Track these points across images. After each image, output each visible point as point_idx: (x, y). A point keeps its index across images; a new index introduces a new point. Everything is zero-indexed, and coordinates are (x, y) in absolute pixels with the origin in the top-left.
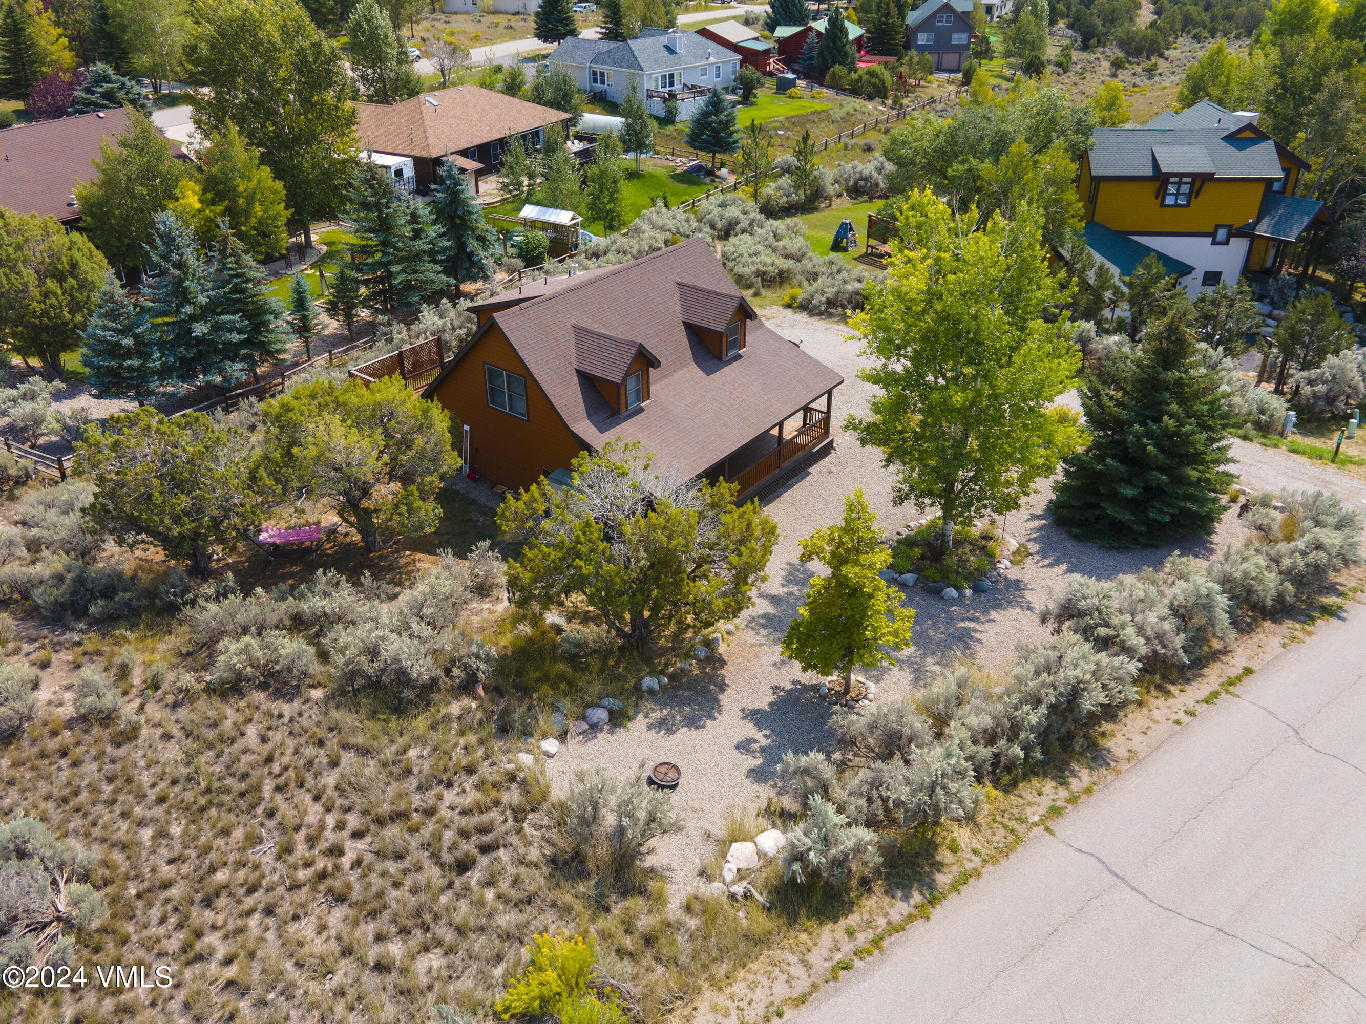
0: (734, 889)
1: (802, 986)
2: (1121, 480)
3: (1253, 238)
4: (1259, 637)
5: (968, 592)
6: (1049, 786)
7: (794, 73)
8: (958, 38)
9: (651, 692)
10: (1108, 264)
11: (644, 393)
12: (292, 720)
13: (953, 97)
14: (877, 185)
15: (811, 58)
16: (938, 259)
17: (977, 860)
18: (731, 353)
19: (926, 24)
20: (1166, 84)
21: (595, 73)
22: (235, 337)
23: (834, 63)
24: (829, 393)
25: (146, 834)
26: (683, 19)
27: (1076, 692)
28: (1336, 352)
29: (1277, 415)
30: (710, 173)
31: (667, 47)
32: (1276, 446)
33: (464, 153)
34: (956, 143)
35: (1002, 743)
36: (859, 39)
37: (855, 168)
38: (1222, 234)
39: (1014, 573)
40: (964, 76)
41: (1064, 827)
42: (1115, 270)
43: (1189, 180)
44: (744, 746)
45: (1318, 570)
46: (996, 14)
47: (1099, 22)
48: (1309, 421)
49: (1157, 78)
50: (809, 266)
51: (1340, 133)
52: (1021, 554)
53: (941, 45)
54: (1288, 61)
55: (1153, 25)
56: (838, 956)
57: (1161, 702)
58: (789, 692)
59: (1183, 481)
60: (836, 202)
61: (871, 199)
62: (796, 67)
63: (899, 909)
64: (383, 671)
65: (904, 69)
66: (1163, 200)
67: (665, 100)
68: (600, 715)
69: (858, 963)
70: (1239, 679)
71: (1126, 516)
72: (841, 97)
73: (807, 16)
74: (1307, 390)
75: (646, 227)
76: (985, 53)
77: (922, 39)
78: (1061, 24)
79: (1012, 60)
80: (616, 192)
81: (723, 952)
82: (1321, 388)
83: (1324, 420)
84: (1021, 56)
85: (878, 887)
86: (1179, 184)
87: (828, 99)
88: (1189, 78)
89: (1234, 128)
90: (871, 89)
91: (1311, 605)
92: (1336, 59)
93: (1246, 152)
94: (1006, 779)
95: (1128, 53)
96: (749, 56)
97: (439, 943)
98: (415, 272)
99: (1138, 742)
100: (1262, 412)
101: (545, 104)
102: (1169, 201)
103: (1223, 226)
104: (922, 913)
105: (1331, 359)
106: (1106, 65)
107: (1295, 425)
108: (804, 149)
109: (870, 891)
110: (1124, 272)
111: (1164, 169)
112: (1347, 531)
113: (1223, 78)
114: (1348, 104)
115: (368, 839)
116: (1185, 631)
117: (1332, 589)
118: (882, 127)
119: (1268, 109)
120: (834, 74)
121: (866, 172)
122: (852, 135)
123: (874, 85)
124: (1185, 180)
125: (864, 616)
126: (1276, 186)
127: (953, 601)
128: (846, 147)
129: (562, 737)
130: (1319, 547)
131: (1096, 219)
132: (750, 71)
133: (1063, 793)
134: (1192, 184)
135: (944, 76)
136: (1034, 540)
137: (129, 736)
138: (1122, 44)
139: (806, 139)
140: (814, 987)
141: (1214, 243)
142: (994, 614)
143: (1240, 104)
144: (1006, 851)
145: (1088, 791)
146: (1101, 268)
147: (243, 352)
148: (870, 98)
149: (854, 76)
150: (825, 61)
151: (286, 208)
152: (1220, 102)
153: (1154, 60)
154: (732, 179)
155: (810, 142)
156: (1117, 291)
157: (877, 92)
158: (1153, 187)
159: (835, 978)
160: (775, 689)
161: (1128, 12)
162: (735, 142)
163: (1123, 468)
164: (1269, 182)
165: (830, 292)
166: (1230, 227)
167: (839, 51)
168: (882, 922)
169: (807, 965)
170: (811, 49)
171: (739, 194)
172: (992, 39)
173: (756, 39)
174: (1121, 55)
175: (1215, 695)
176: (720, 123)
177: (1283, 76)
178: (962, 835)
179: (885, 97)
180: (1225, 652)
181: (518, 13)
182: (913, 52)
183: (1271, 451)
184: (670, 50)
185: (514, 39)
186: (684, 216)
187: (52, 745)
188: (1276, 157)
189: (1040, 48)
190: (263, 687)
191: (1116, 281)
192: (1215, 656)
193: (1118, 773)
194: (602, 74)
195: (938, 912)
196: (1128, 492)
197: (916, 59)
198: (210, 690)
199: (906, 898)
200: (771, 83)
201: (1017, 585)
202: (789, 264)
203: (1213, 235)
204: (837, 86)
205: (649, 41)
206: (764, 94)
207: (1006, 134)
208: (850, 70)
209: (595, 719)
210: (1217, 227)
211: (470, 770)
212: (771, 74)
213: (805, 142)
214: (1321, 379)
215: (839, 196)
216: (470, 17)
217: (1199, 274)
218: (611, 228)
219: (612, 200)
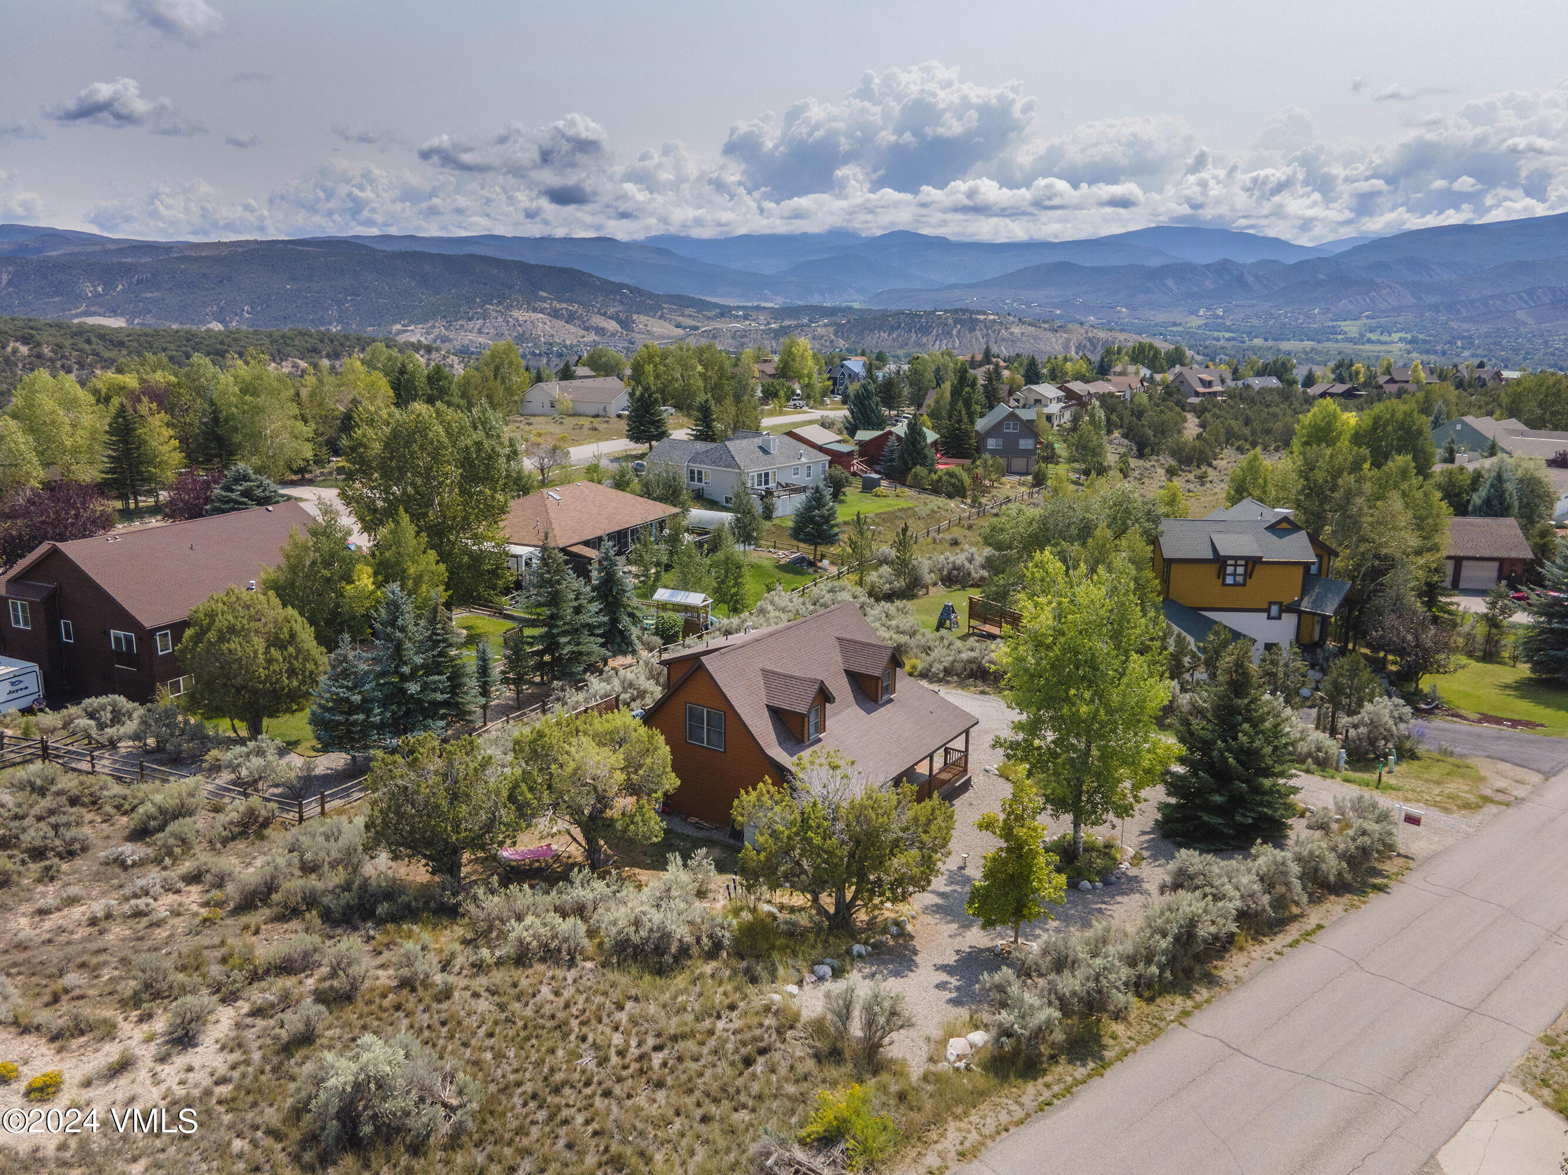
0: (957, 1064)
1: (1019, 1114)
2: (1212, 791)
3: (1300, 614)
4: (1327, 905)
5: (1099, 884)
6: (1179, 999)
7: (877, 472)
8: (1026, 444)
9: (860, 956)
10: (1184, 634)
11: (821, 727)
12: (575, 981)
13: (1026, 497)
14: (969, 574)
15: (892, 460)
16: (1060, 603)
17: (1132, 1043)
18: (885, 698)
19: (995, 431)
20: (1217, 490)
21: (692, 472)
22: (440, 697)
23: (915, 465)
24: (967, 732)
25: (488, 1056)
26: (766, 422)
27: (1192, 923)
28: (1371, 701)
29: (1331, 752)
30: (812, 564)
31: (760, 448)
32: (1332, 777)
33: (586, 543)
34: (1047, 530)
35: (1141, 966)
36: (935, 443)
37: (947, 559)
38: (1275, 610)
39: (1133, 872)
40: (1034, 478)
41: (1194, 1022)
42: (1190, 639)
43: (1243, 562)
44: (941, 986)
45: (1365, 851)
46: (1056, 423)
47: (1150, 433)
48: (1358, 761)
49: (1208, 485)
50: (923, 642)
51: (1357, 523)
52: (1137, 860)
53: (1010, 450)
54: (1310, 466)
55: (1199, 437)
56: (1041, 1099)
57: (1257, 947)
58: (970, 953)
59: (1257, 790)
60: (932, 590)
61: (964, 588)
62: (878, 468)
63: (1080, 1072)
64: (648, 939)
65: (980, 471)
66: (1224, 579)
67: (762, 498)
68: (825, 970)
69: (1055, 1101)
70: (1314, 931)
71: (1216, 820)
72: (924, 496)
73: (884, 422)
74: (1352, 733)
75: (770, 608)
76: (1051, 458)
77: (991, 443)
78: (1116, 434)
79: (1076, 465)
80: (740, 576)
81: (958, 1101)
82: (1363, 730)
83: (1369, 760)
84: (1084, 462)
85: (1062, 1059)
86: (1236, 566)
87: (911, 497)
88: (1232, 480)
89: (1273, 521)
90: (950, 489)
91: (1365, 884)
92: (1348, 464)
93: (1286, 540)
94: (1146, 994)
95: (1180, 462)
96: (837, 458)
97: (744, 1106)
98: (578, 644)
99: (1241, 971)
100: (1319, 749)
101: (655, 499)
102: (1229, 580)
103: (1275, 603)
104: (1098, 1073)
105: (1368, 706)
106: (1161, 472)
107: (1346, 762)
108: (903, 543)
109: (1057, 1062)
110: (1197, 640)
111: (1222, 553)
112: (1385, 823)
113: (1261, 481)
114: (1359, 501)
115: (666, 1051)
116: (1270, 893)
117: (1378, 873)
118: (966, 523)
119: (1298, 505)
120: (916, 475)
121: (958, 562)
122: (939, 531)
123: (953, 485)
124: (1240, 562)
125: (1031, 871)
126: (1314, 570)
127: (1088, 891)
128: (934, 541)
129: (800, 983)
130: (1364, 833)
131: (1171, 596)
132: (838, 471)
133: (1189, 1003)
134: (1246, 566)
135: (1015, 479)
136: (1146, 849)
137: (446, 994)
138: (1173, 454)
139: (905, 530)
140: (1028, 1115)
141: (1269, 618)
142: (1119, 899)
143: (1277, 502)
144: (1154, 1037)
145: (1208, 1001)
146: (1179, 636)
147: (442, 711)
148: (950, 496)
149: (935, 477)
150: (906, 463)
151: (446, 590)
152: (1261, 500)
153: (1204, 468)
154: (834, 570)
155: (909, 533)
156: (1194, 656)
157: (956, 491)
158: (1213, 569)
159: (1042, 1110)
160: (958, 952)
161: (1176, 424)
162: (836, 534)
163: (1212, 781)
164: (1307, 566)
165: (947, 661)
166: (1280, 604)
167: (918, 454)
168: (1069, 1079)
169: (1022, 1105)
170: (892, 452)
171: (844, 582)
172: (1056, 446)
173: (839, 442)
174: (1174, 463)
175: (1297, 942)
176: (822, 517)
177: (1307, 479)
178: (1119, 1028)
179: (964, 497)
180: (1302, 915)
181: (597, 416)
182: (986, 456)
183: (1329, 781)
184: (765, 451)
185: (600, 440)
186: (801, 600)
187: (386, 1003)
188: (1309, 544)
189: (1099, 455)
190: (543, 960)
191: (1193, 647)
192: (1295, 918)
193: (1229, 990)
194: (700, 473)
195: (1109, 1072)
196: (1217, 799)
197: (990, 462)
198: (499, 963)
199: (1084, 1065)
200: (858, 483)
201: (1135, 879)
202: (903, 639)
203: (1268, 611)
204: (918, 486)
205: (745, 442)
206: (852, 493)
207: (1089, 521)
208: (930, 471)
209: (821, 973)
210: (1271, 604)
211: (732, 1007)
212: (855, 474)
213: (904, 534)
214: (1362, 723)
215: (935, 584)
216: (550, 419)
217: (1260, 645)
218: (735, 610)
219: (737, 584)
